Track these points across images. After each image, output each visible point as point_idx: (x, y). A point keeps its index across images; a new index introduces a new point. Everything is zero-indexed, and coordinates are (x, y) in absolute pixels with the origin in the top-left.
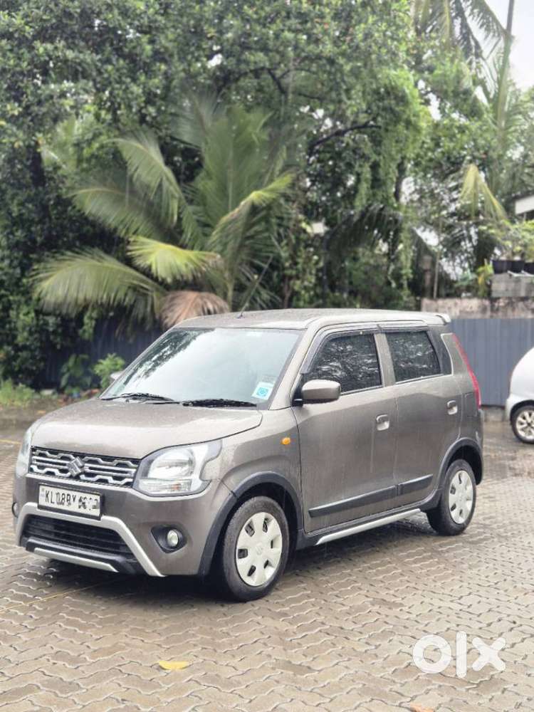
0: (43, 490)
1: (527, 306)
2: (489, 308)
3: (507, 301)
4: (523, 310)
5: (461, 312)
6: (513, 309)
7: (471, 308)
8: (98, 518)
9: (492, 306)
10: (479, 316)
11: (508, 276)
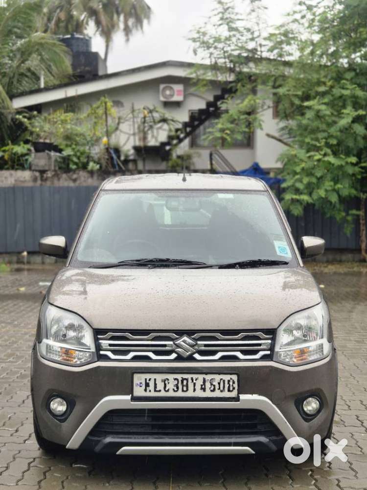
0: (138, 379)
1: (69, 177)
2: (39, 178)
3: (53, 173)
4: (66, 180)
5: (16, 181)
6: (59, 179)
7: (25, 178)
8: (237, 399)
9: (42, 177)
10: (31, 184)
11: (46, 154)
